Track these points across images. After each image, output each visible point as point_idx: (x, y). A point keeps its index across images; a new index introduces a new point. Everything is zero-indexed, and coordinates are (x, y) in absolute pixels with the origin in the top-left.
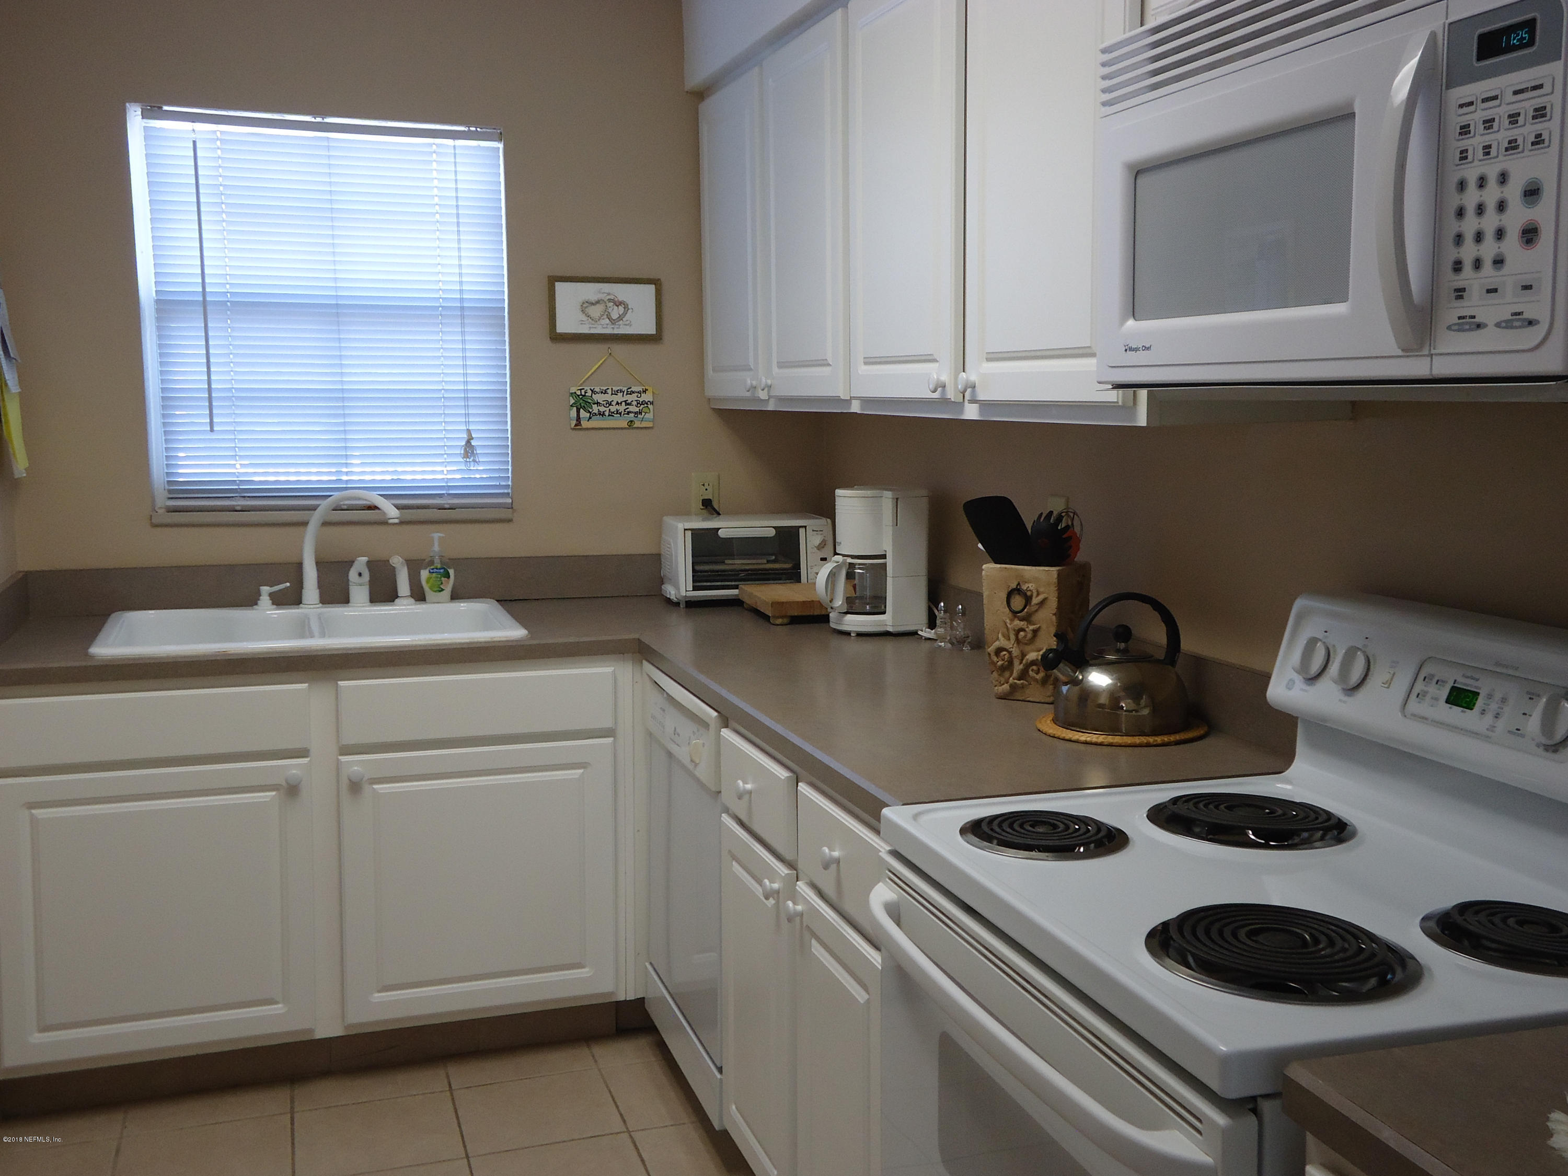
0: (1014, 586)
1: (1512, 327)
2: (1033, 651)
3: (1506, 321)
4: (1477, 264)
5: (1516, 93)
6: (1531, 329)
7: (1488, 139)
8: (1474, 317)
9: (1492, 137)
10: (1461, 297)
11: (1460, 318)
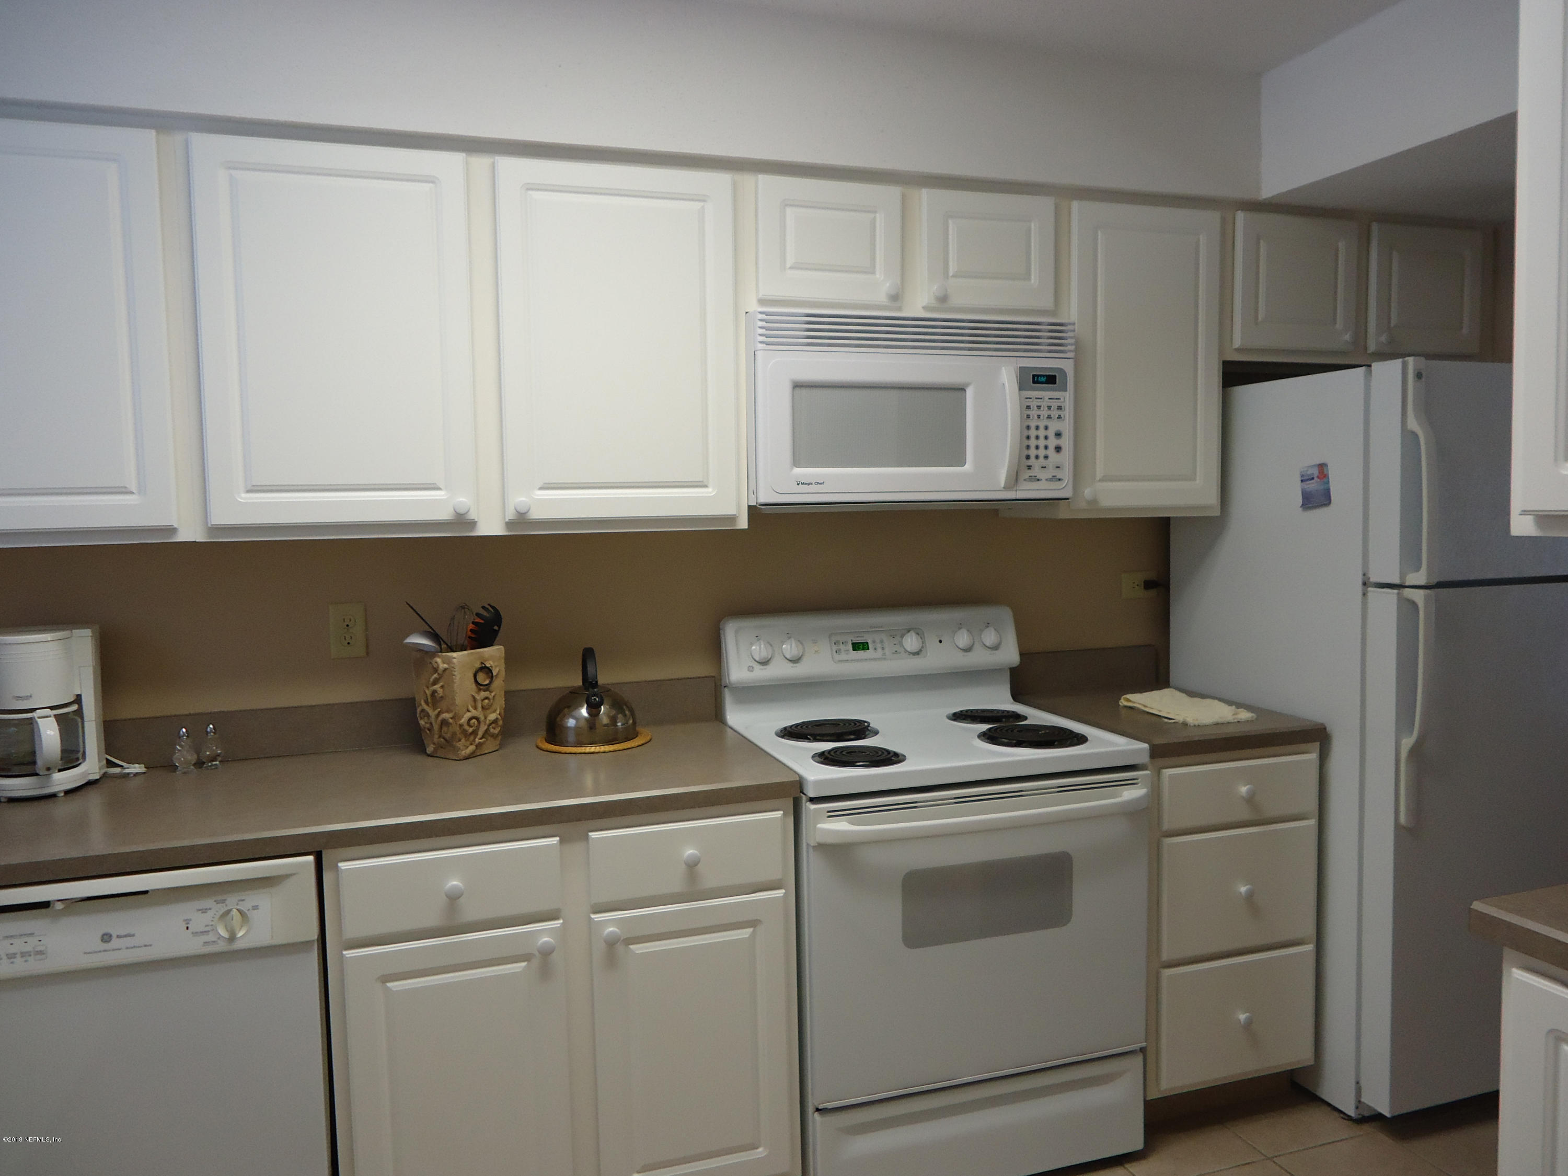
0: (478, 665)
1: (1053, 481)
2: (491, 713)
3: (1051, 479)
4: (1037, 457)
5: (1050, 399)
6: (1059, 482)
7: (1039, 413)
8: (1036, 476)
9: (1040, 412)
10: (1030, 469)
11: (1030, 476)
